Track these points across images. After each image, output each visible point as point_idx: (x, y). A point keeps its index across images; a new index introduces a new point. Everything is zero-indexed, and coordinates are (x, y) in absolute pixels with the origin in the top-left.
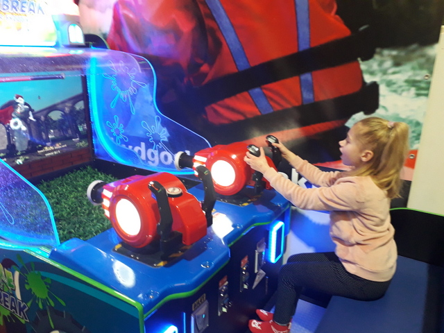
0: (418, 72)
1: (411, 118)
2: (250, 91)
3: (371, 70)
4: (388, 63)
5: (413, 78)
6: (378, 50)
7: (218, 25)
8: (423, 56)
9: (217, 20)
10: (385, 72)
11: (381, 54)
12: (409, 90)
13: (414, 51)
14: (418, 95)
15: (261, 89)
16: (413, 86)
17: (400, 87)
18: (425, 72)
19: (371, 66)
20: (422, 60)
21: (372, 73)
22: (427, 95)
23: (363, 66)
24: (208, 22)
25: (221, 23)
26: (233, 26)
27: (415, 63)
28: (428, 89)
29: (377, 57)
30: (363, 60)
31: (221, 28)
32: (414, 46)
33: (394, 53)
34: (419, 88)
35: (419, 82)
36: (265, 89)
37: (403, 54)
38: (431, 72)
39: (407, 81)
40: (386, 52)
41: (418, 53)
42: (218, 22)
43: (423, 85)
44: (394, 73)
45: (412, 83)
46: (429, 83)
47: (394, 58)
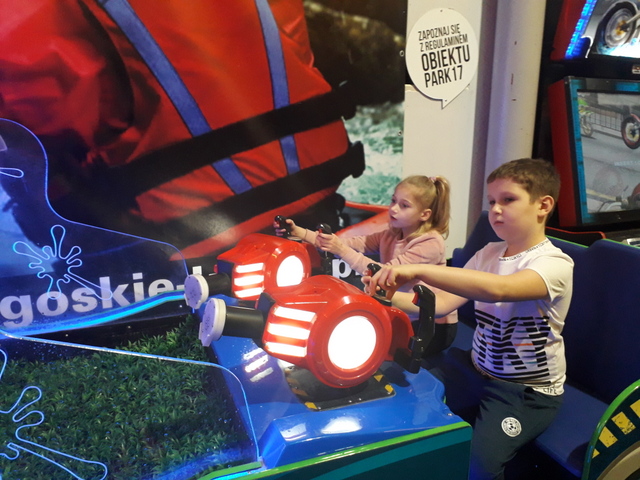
0: (393, 129)
1: (392, 175)
2: (215, 164)
3: (355, 129)
4: (369, 122)
5: (390, 135)
6: (358, 108)
7: (149, 68)
8: (395, 113)
9: (147, 61)
10: (367, 131)
11: (361, 112)
12: (388, 147)
13: (388, 108)
14: (395, 152)
15: (231, 160)
16: (391, 143)
17: (381, 145)
18: (398, 129)
19: (353, 125)
20: (395, 117)
21: (356, 133)
22: (401, 151)
23: (347, 126)
24: (130, 64)
25: (154, 66)
26: (176, 72)
27: (389, 121)
28: (401, 145)
29: (358, 115)
30: (346, 119)
31: (156, 74)
32: (387, 104)
33: (372, 110)
34: (396, 145)
35: (394, 138)
36: (237, 159)
37: (379, 111)
38: (402, 129)
39: (385, 139)
40: (365, 110)
41: (390, 111)
42: (150, 65)
43: (398, 142)
44: (374, 131)
45: (390, 140)
46: (402, 139)
47: (373, 115)
